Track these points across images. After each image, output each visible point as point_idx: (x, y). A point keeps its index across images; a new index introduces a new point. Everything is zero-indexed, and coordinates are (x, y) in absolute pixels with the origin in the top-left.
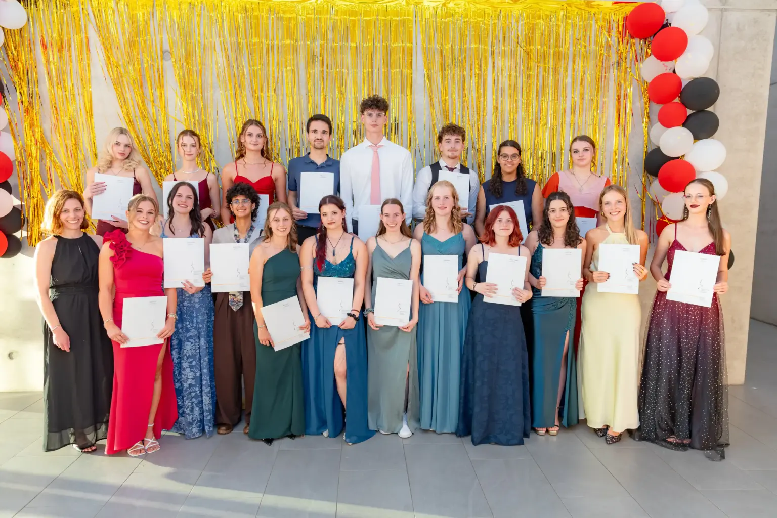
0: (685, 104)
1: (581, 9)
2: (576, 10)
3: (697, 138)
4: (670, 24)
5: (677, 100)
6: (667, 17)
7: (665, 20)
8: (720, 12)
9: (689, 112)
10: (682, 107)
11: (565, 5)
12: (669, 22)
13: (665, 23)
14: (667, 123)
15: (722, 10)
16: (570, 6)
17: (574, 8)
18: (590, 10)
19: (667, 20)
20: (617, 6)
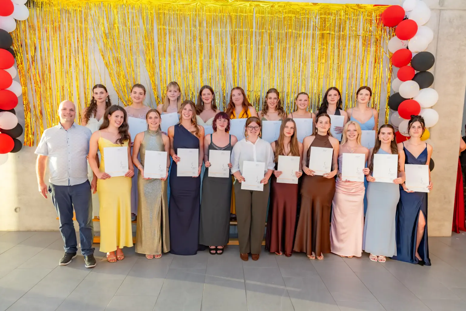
0: (414, 68)
1: (354, 9)
2: (351, 10)
3: (421, 87)
4: (408, 19)
5: (409, 65)
6: (406, 14)
7: (405, 16)
8: (439, 11)
9: (416, 72)
10: (412, 69)
11: (345, 7)
12: (407, 17)
13: (405, 18)
14: (403, 78)
15: (440, 10)
16: (348, 8)
17: (350, 9)
18: (359, 10)
19: (406, 16)
20: (375, 7)
